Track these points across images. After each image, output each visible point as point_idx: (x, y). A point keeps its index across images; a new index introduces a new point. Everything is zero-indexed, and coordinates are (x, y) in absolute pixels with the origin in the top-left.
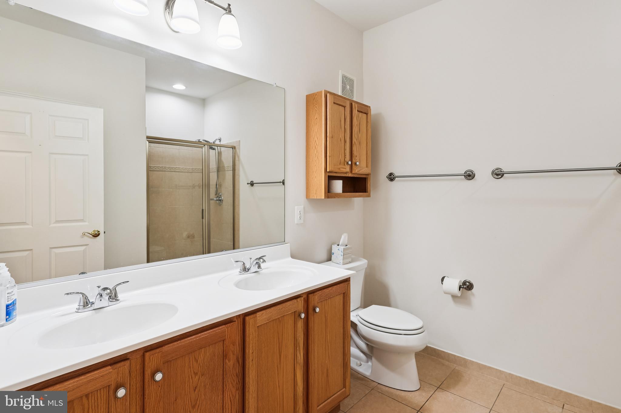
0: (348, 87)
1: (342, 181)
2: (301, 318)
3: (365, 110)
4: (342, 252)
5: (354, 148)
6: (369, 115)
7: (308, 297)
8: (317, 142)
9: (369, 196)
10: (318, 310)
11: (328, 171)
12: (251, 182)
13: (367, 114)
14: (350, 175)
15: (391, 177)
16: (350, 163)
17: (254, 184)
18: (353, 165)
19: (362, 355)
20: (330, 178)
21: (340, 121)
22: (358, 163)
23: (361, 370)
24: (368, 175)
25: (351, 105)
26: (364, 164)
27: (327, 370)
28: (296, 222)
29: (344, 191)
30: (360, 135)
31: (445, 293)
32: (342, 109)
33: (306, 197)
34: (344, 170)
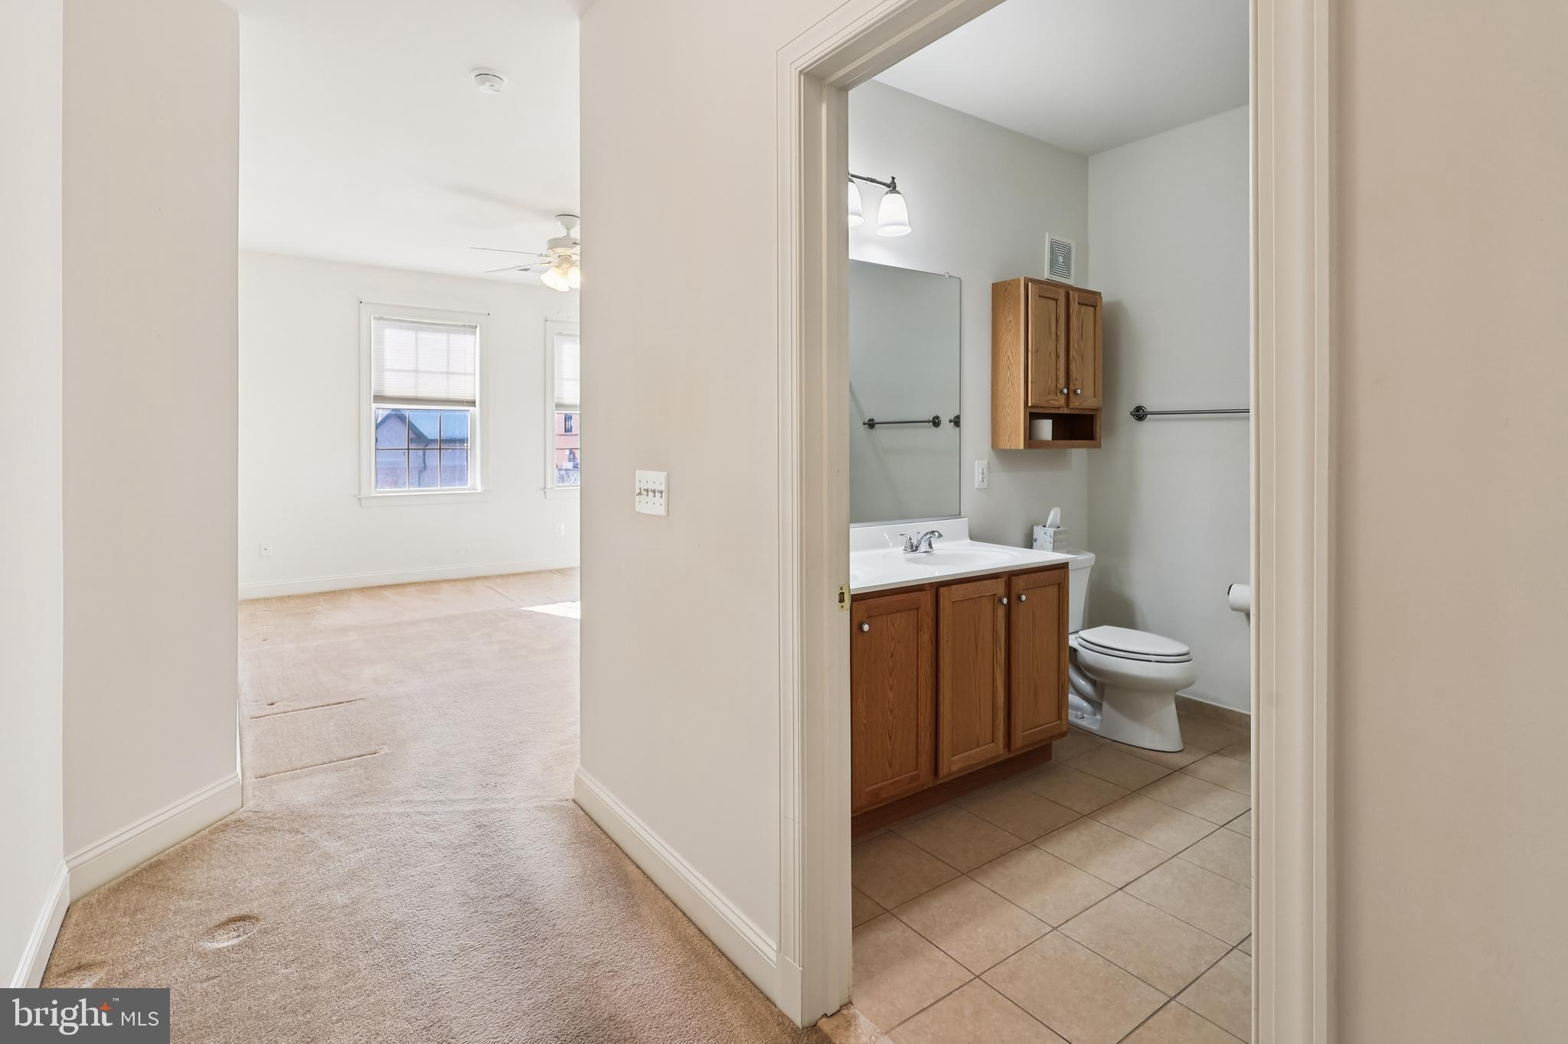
0: (1061, 259)
1: (1051, 421)
2: (1003, 604)
3: (1091, 299)
4: (1051, 536)
5: (1073, 367)
6: (1098, 308)
7: (1010, 579)
8: (1011, 358)
9: (1099, 446)
10: (1024, 598)
11: (1030, 405)
12: (870, 420)
13: (1095, 307)
14: (1065, 411)
15: (1140, 414)
16: (1065, 391)
17: (876, 425)
18: (1071, 394)
19: (1085, 704)
20: (1033, 416)
21: (1050, 324)
22: (1079, 391)
23: (1084, 723)
24: (1096, 410)
25: (1067, 295)
26: (1089, 392)
27: (1036, 687)
28: (976, 486)
29: (1055, 436)
30: (1082, 344)
31: (1234, 609)
32: (1052, 303)
33: (990, 447)
34: (1056, 403)
